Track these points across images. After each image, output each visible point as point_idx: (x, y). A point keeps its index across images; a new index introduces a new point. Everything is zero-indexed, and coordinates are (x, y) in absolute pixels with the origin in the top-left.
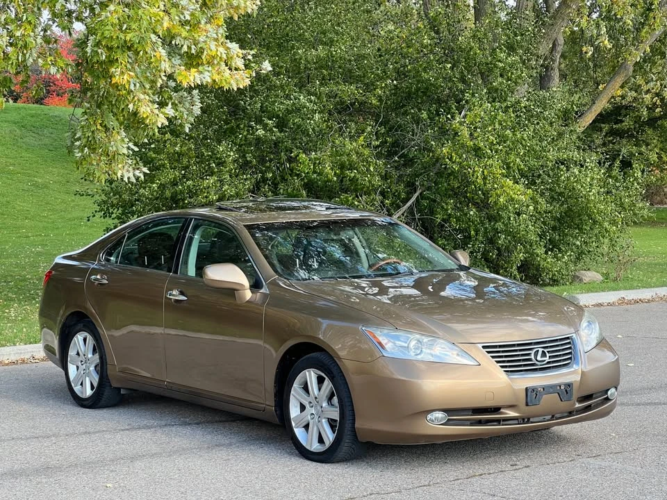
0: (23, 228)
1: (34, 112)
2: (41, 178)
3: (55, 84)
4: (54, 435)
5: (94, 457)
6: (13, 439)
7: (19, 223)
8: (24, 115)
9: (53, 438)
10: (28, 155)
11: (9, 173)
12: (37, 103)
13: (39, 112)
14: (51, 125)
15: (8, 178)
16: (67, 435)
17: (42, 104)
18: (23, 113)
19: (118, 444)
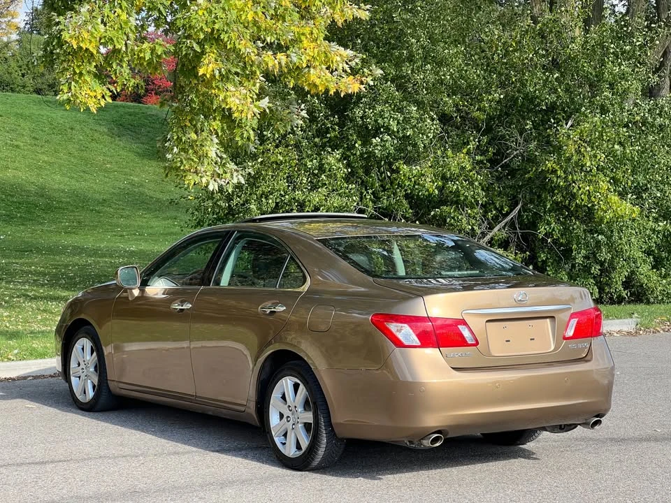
0: (118, 226)
1: (132, 110)
2: (137, 176)
3: (154, 83)
4: (142, 455)
5: (183, 481)
6: (100, 457)
7: (115, 220)
8: (122, 113)
9: (141, 458)
10: (125, 153)
11: (106, 171)
12: (135, 101)
13: (137, 111)
14: (149, 124)
15: (105, 176)
16: (155, 455)
17: (140, 103)
18: (121, 110)
19: (208, 467)
